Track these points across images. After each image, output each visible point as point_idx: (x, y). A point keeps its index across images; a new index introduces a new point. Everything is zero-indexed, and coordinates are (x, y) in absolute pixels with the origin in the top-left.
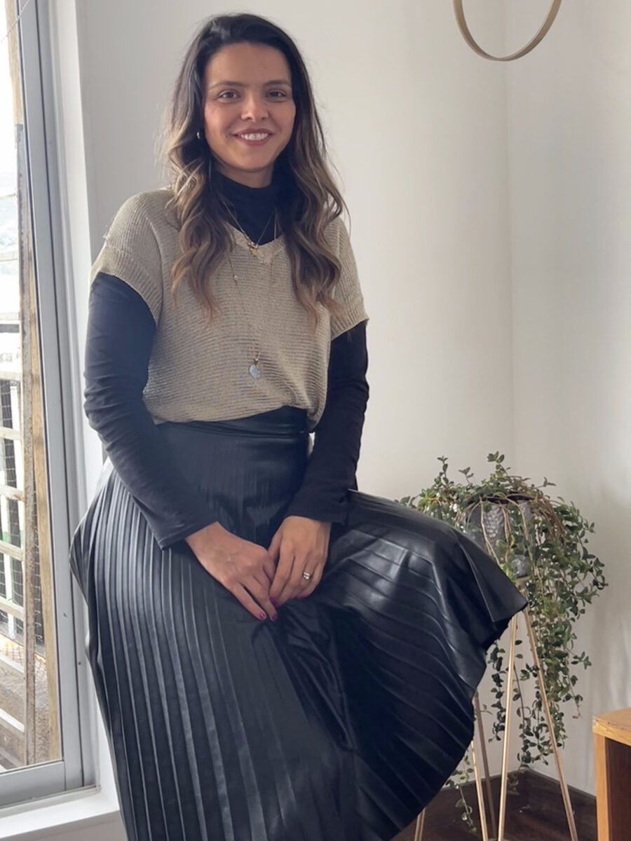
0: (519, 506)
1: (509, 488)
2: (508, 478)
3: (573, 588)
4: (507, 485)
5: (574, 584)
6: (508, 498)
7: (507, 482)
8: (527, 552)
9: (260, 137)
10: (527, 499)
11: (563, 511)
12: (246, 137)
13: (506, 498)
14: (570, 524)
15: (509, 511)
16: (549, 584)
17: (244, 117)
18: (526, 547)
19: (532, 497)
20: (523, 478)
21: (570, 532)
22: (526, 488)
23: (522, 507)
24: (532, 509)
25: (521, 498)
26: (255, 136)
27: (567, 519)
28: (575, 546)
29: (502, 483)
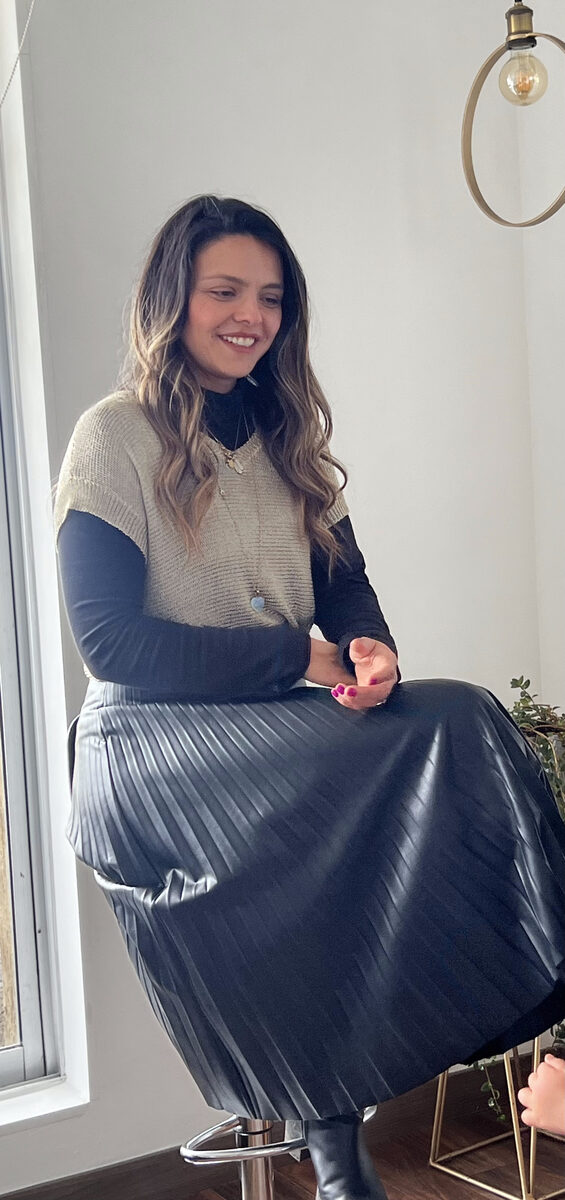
0: (548, 739)
1: (536, 718)
2: (535, 707)
6: (537, 729)
7: (534, 712)
13: (533, 729)
17: (240, 318)
19: (563, 728)
22: (555, 719)
23: (552, 740)
25: (550, 730)
26: (244, 340)
29: (527, 713)
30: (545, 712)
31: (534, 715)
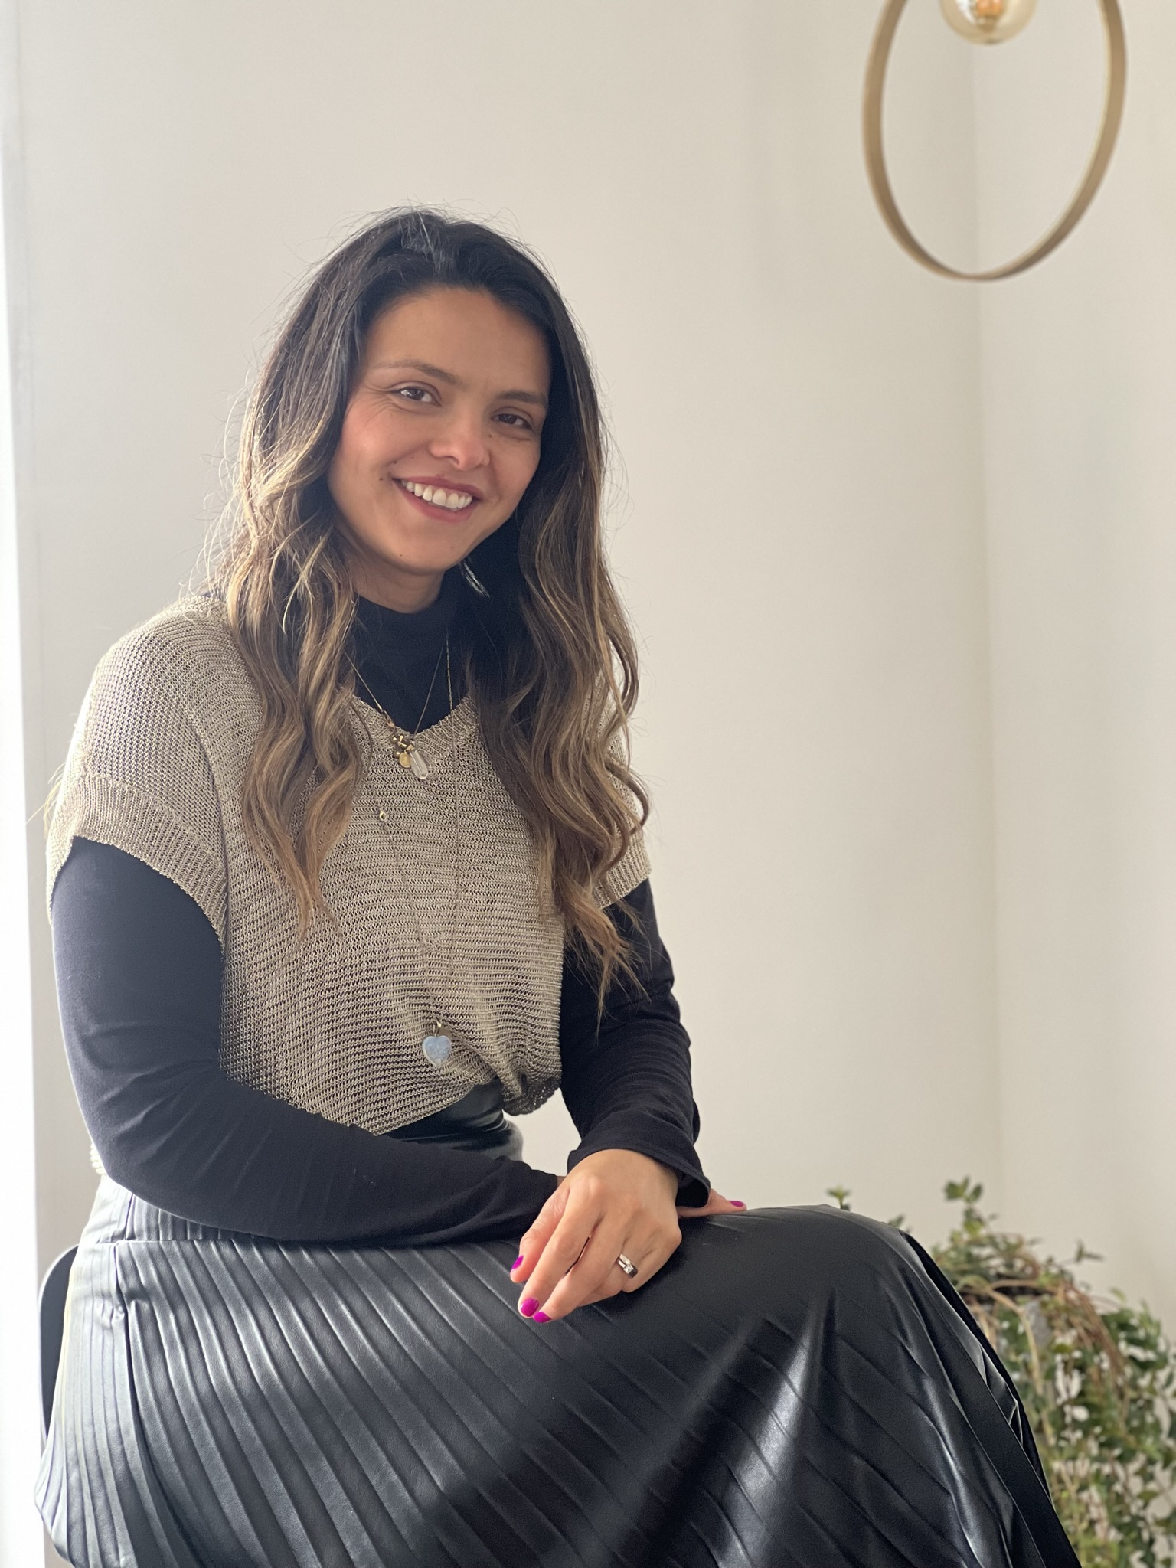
0: (1020, 1310)
1: (994, 1264)
2: (992, 1241)
6: (994, 1289)
7: (990, 1250)
10: (1036, 1293)
12: (425, 493)
13: (990, 1290)
17: (439, 450)
19: (1049, 1288)
20: (1027, 1239)
21: (1138, 1371)
22: (1031, 1263)
23: (1027, 1311)
24: (1050, 1319)
25: (1023, 1291)
26: (448, 495)
27: (1132, 1341)
28: (1149, 1404)
29: (976, 1252)
30: (1010, 1251)
31: (990, 1257)
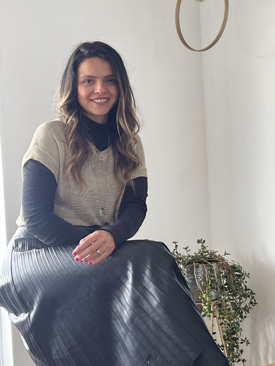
0: (212, 265)
1: (208, 256)
2: (207, 252)
3: (240, 305)
4: (207, 255)
5: (240, 303)
6: (207, 261)
7: (207, 254)
8: (217, 288)
9: (103, 101)
10: (216, 262)
11: (234, 267)
12: (97, 101)
13: (206, 261)
14: (238, 273)
15: (208, 268)
16: (228, 304)
17: (96, 92)
18: (217, 286)
19: (219, 260)
20: (215, 251)
21: (238, 278)
22: (216, 256)
23: (214, 265)
24: (219, 266)
25: (214, 261)
26: (101, 100)
27: (236, 271)
28: (240, 285)
29: (204, 254)
